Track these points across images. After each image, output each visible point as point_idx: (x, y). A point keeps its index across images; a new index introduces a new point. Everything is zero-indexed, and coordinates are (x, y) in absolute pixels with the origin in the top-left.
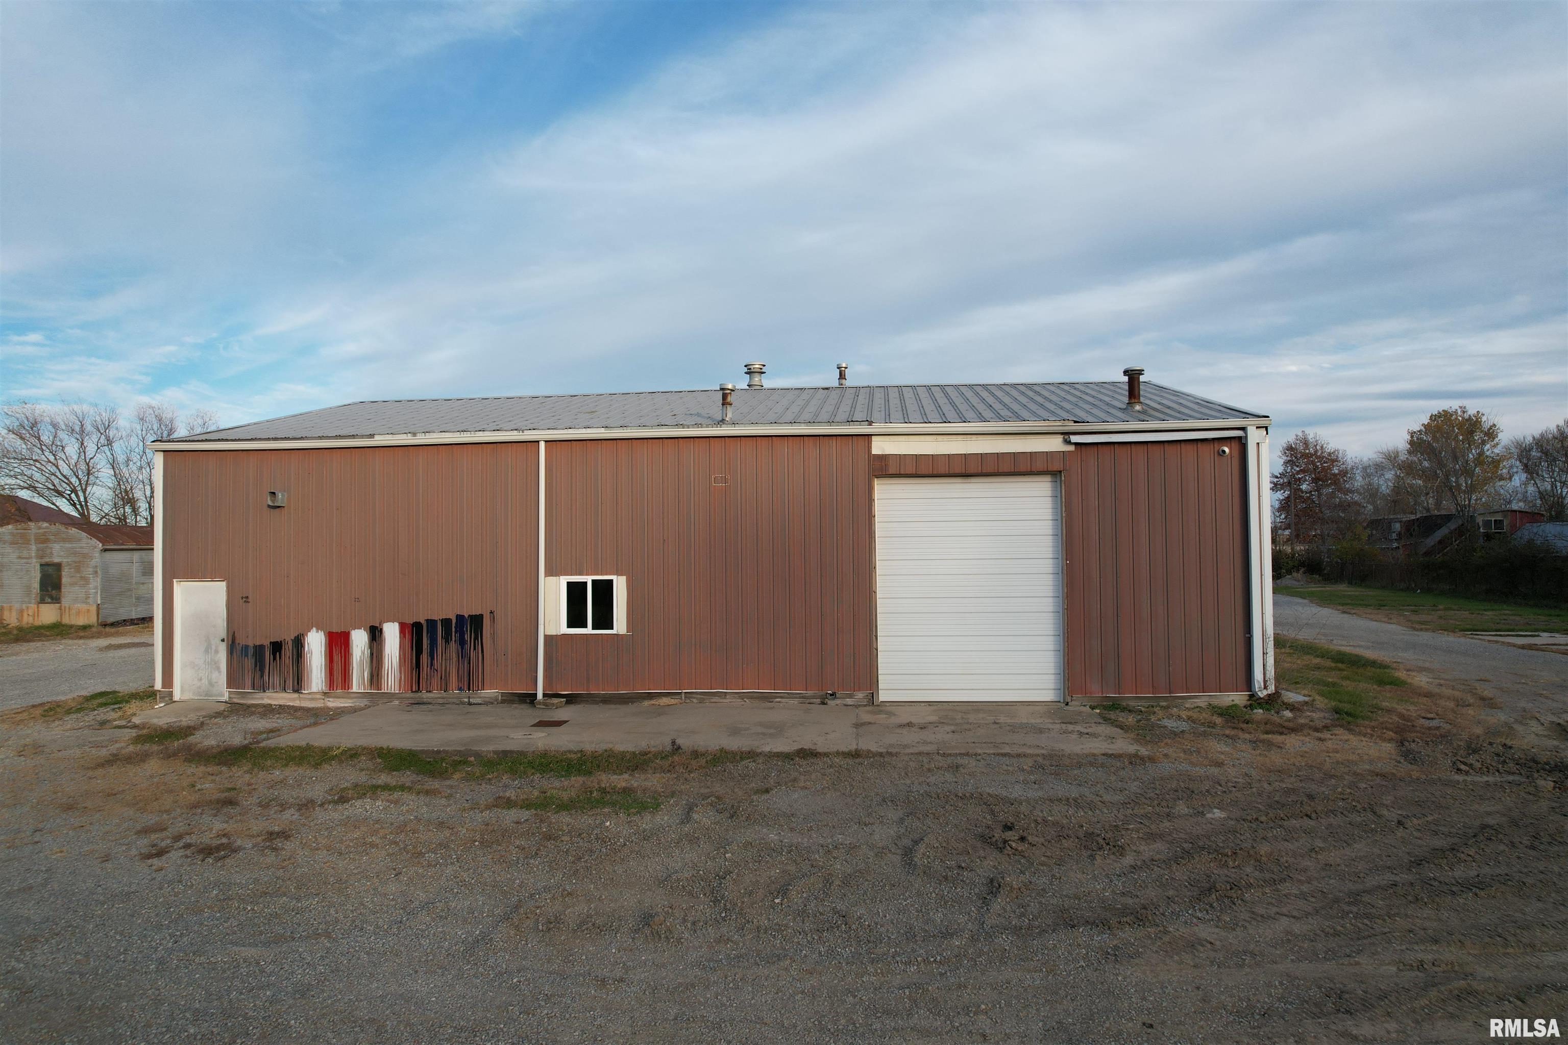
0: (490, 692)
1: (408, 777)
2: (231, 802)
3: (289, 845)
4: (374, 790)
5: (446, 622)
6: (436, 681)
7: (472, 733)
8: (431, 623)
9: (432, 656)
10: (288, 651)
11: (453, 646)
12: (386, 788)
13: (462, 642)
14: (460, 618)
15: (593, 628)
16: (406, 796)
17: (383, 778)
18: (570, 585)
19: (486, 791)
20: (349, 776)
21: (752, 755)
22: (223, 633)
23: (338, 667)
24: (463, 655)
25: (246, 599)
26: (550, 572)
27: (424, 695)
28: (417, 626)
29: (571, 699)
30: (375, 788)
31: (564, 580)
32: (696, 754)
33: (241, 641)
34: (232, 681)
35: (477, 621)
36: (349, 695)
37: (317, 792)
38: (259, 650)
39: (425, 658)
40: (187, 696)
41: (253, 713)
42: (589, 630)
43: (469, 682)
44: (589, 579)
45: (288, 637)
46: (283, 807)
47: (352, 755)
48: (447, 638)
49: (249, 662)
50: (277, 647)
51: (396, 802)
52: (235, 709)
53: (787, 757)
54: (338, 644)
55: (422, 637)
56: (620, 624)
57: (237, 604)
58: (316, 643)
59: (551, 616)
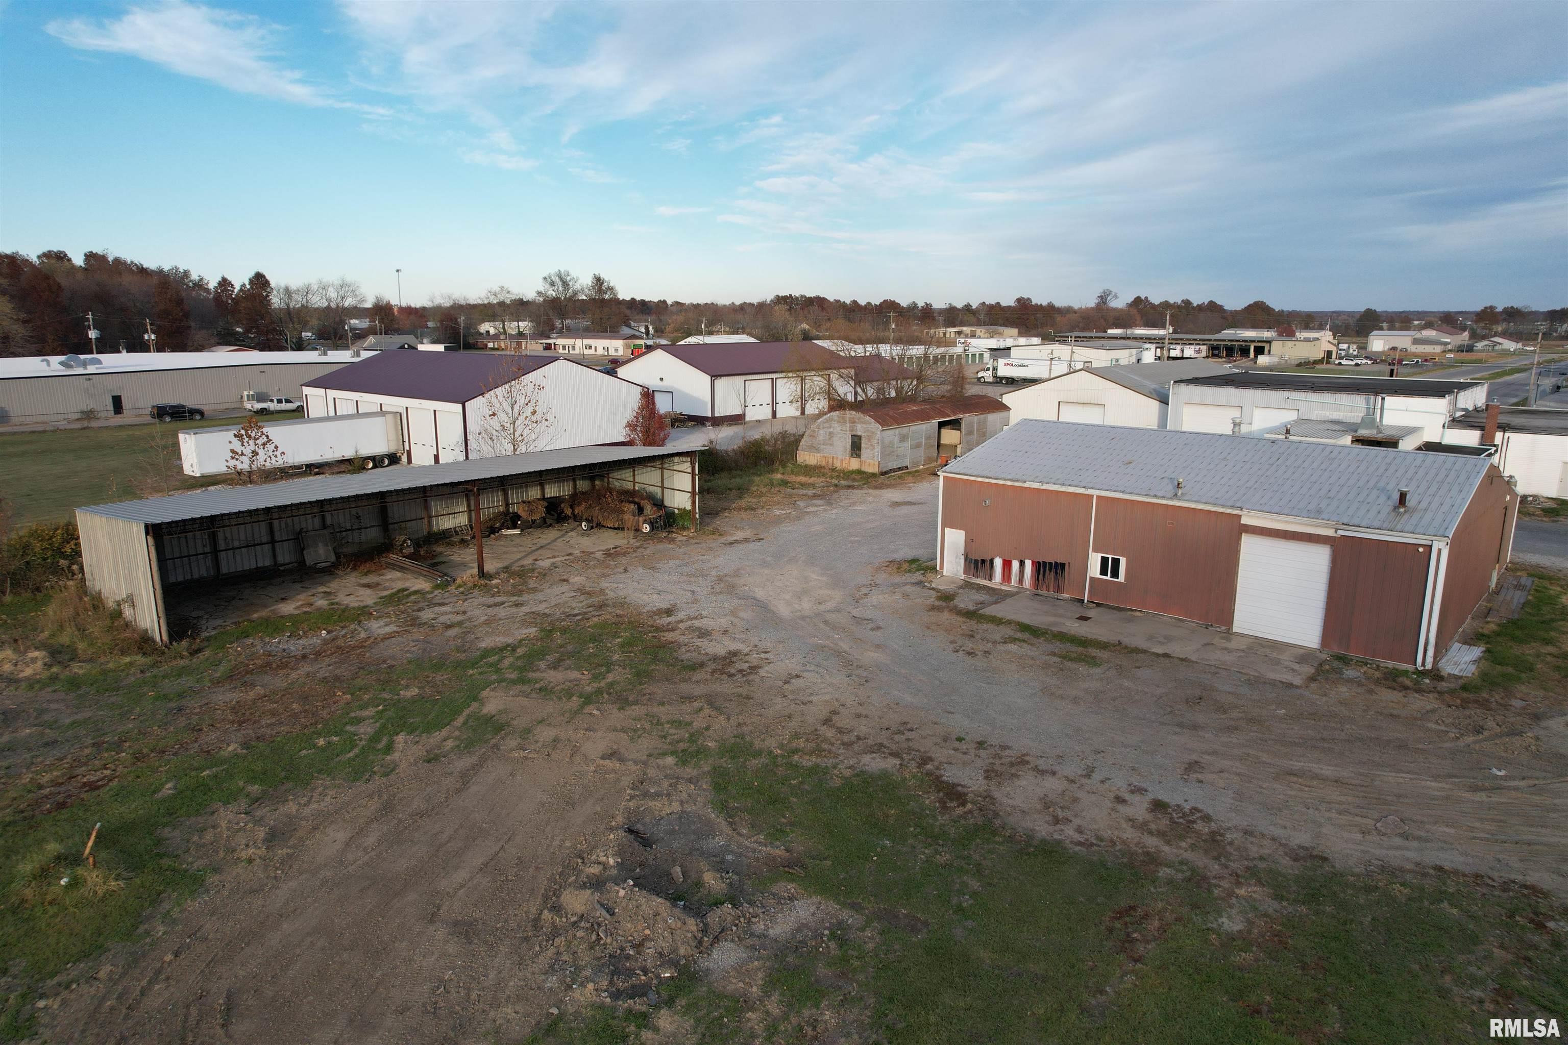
0: (1066, 596)
1: (1026, 636)
2: (972, 636)
3: (990, 657)
4: (1014, 640)
5: (1050, 564)
6: (1044, 587)
7: (1052, 619)
8: (1044, 563)
9: (1044, 576)
10: (987, 564)
11: (1053, 574)
12: (1019, 640)
13: (1056, 573)
14: (1056, 563)
15: (1112, 577)
16: (1025, 645)
17: (1019, 635)
18: (1102, 558)
19: (1050, 647)
20: (1008, 631)
21: (1145, 652)
22: (963, 552)
23: (1006, 574)
24: (1056, 578)
25: (972, 540)
26: (1095, 550)
27: (1040, 592)
28: (1039, 563)
29: (1098, 605)
30: (1015, 639)
31: (1100, 555)
32: (1126, 647)
33: (970, 556)
34: (966, 572)
35: (1063, 566)
36: (1010, 586)
37: (997, 637)
38: (976, 561)
39: (1041, 576)
40: (948, 574)
41: (973, 588)
42: (1108, 578)
43: (1058, 589)
44: (1110, 557)
45: (988, 558)
46: (988, 642)
47: (1009, 622)
48: (1050, 570)
49: (973, 566)
50: (983, 561)
51: (1021, 647)
52: (967, 585)
53: (1157, 655)
54: (1007, 564)
55: (1040, 568)
56: (1122, 578)
57: (969, 541)
58: (998, 563)
59: (1094, 569)
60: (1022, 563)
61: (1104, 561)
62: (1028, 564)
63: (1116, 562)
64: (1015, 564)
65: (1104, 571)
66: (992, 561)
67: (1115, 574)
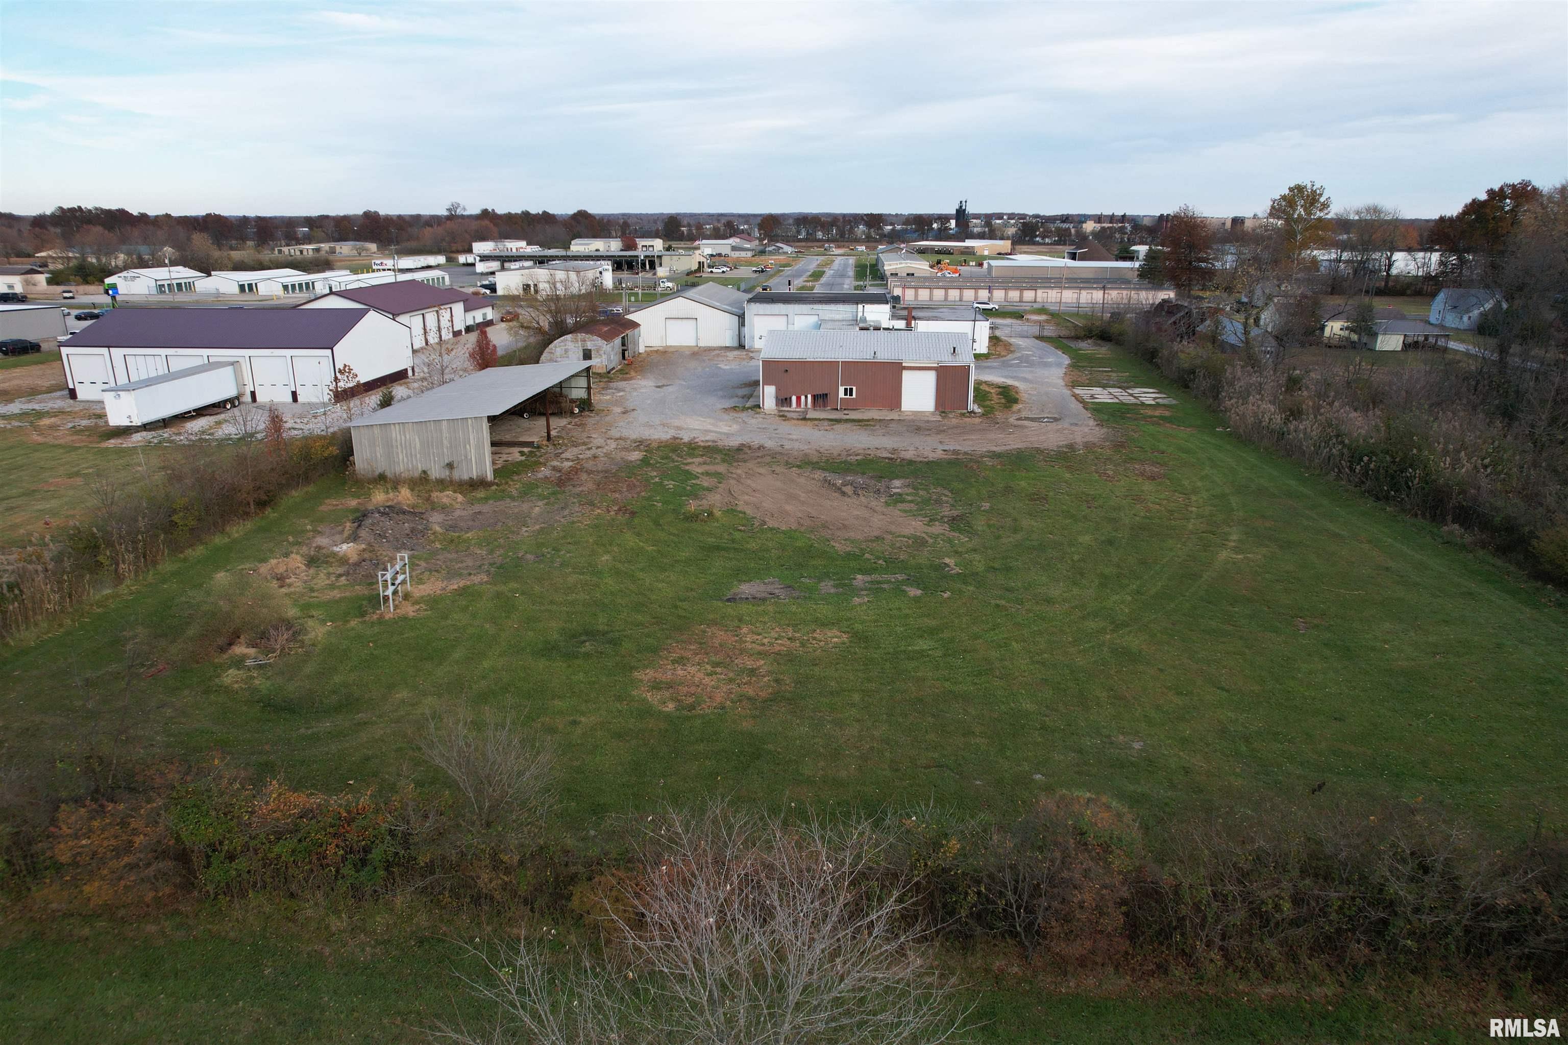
0: (829, 408)
5: (820, 395)
7: (825, 415)
8: (818, 395)
10: (788, 400)
11: (822, 399)
13: (824, 398)
14: (823, 394)
22: (775, 396)
23: (798, 403)
24: (824, 401)
25: (780, 390)
26: (841, 386)
27: (816, 409)
28: (815, 395)
29: (844, 409)
31: (843, 388)
33: (779, 398)
34: (777, 405)
35: (826, 395)
36: (801, 408)
38: (782, 400)
39: (816, 401)
40: (767, 408)
42: (848, 397)
44: (848, 387)
45: (788, 397)
48: (820, 398)
49: (780, 402)
50: (786, 399)
54: (799, 399)
55: (815, 397)
56: (854, 396)
57: (778, 391)
58: (794, 398)
59: (841, 394)
60: (806, 397)
61: (846, 390)
62: (809, 397)
63: (851, 390)
64: (803, 398)
65: (845, 394)
66: (791, 398)
67: (851, 395)
